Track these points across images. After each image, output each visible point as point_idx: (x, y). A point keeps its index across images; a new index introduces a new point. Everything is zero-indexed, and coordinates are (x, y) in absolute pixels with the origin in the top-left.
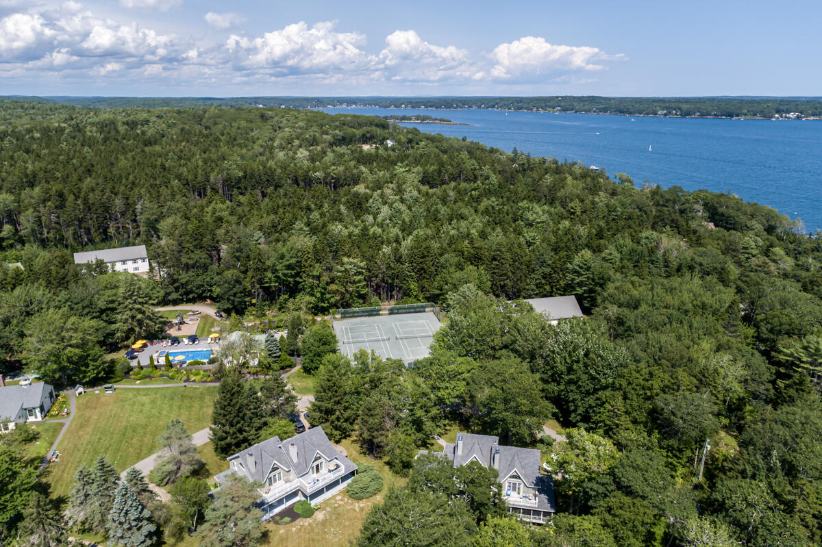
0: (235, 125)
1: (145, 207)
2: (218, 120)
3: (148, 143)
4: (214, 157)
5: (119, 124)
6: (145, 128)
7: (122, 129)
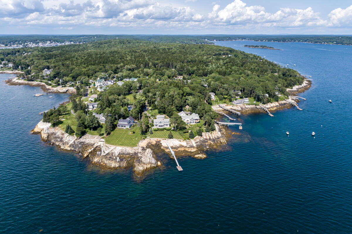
0: (192, 49)
1: (175, 64)
2: (188, 48)
3: (173, 54)
4: (186, 57)
5: (166, 49)
6: (172, 50)
7: (167, 50)
